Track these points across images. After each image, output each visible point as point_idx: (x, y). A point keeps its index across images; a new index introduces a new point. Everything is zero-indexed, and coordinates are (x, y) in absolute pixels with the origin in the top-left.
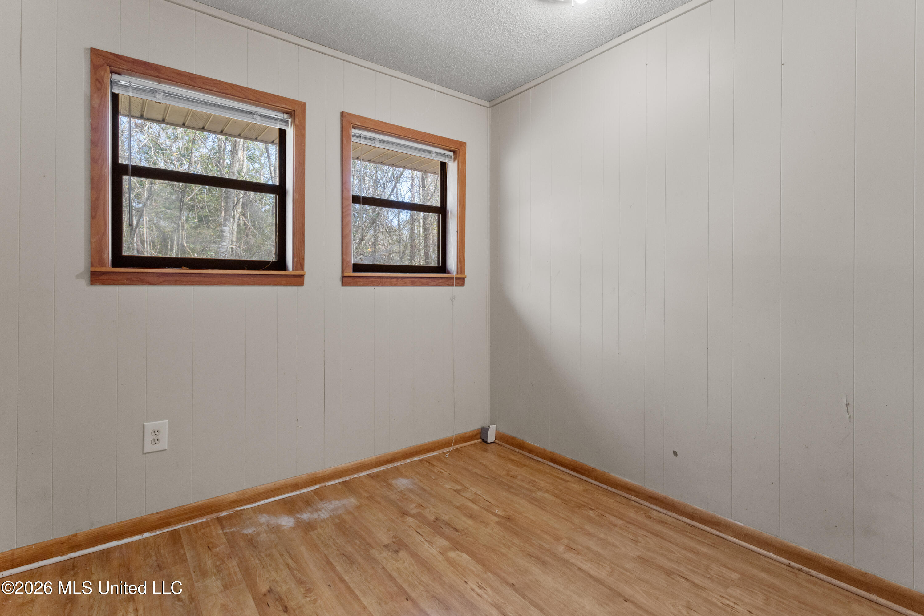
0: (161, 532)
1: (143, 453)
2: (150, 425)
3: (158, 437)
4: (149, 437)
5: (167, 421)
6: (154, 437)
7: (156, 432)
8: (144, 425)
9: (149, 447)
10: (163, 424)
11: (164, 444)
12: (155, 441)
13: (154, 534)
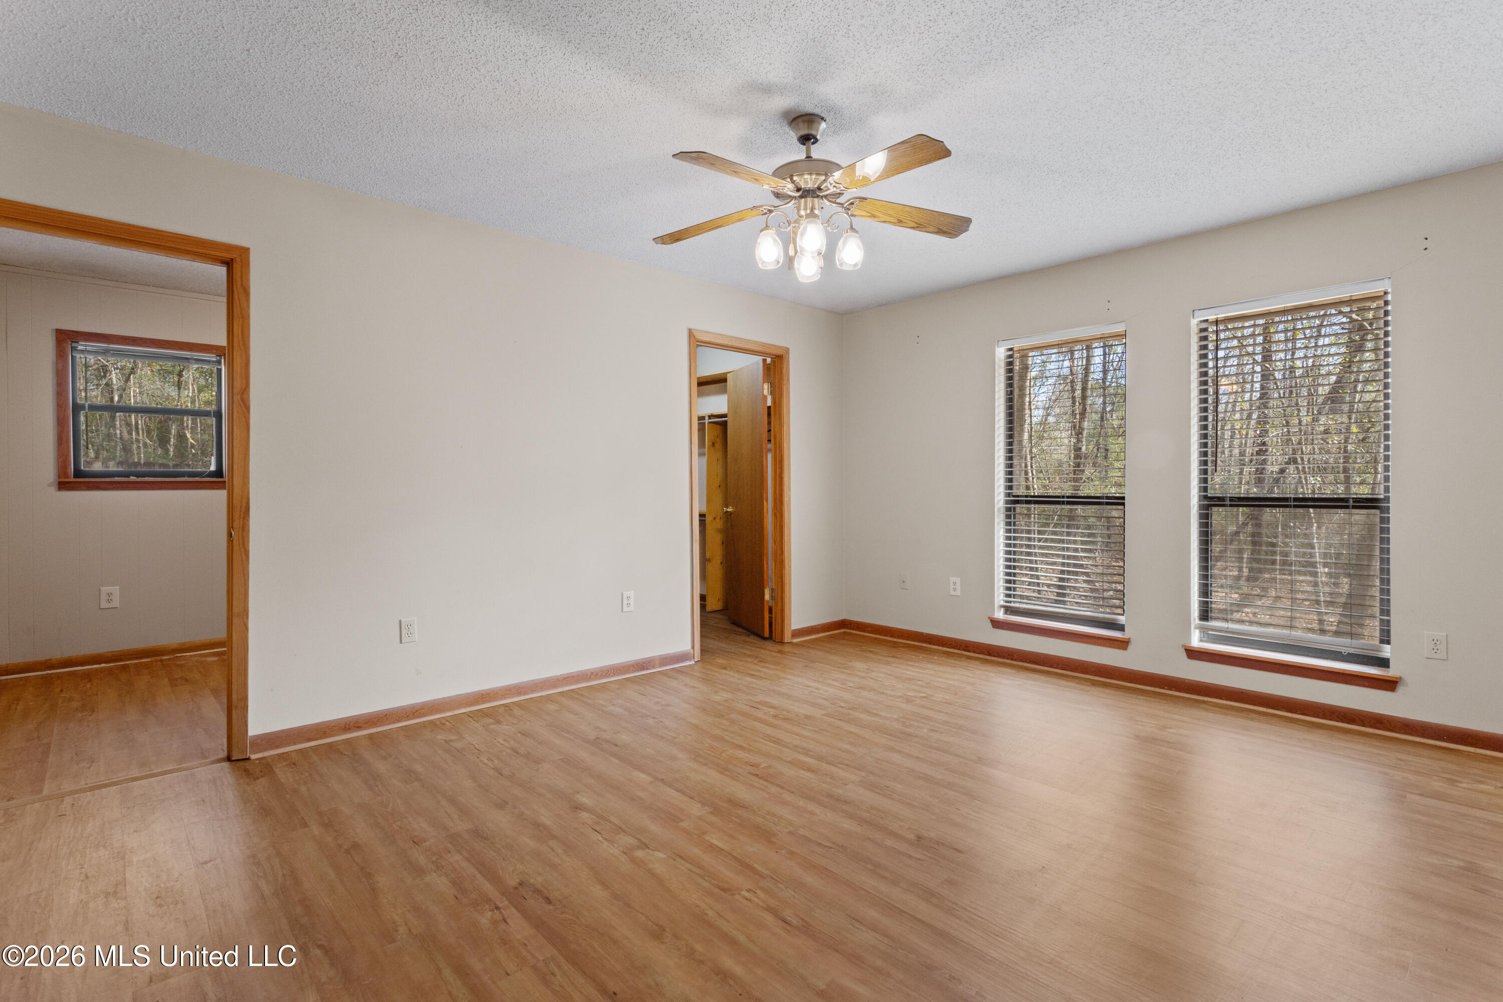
0: (114, 664)
1: (100, 609)
2: (105, 590)
3: (111, 598)
4: (104, 598)
5: (118, 587)
6: (108, 598)
7: (109, 594)
8: (100, 589)
9: (104, 604)
10: (115, 590)
11: (116, 603)
12: (109, 601)
13: (109, 665)
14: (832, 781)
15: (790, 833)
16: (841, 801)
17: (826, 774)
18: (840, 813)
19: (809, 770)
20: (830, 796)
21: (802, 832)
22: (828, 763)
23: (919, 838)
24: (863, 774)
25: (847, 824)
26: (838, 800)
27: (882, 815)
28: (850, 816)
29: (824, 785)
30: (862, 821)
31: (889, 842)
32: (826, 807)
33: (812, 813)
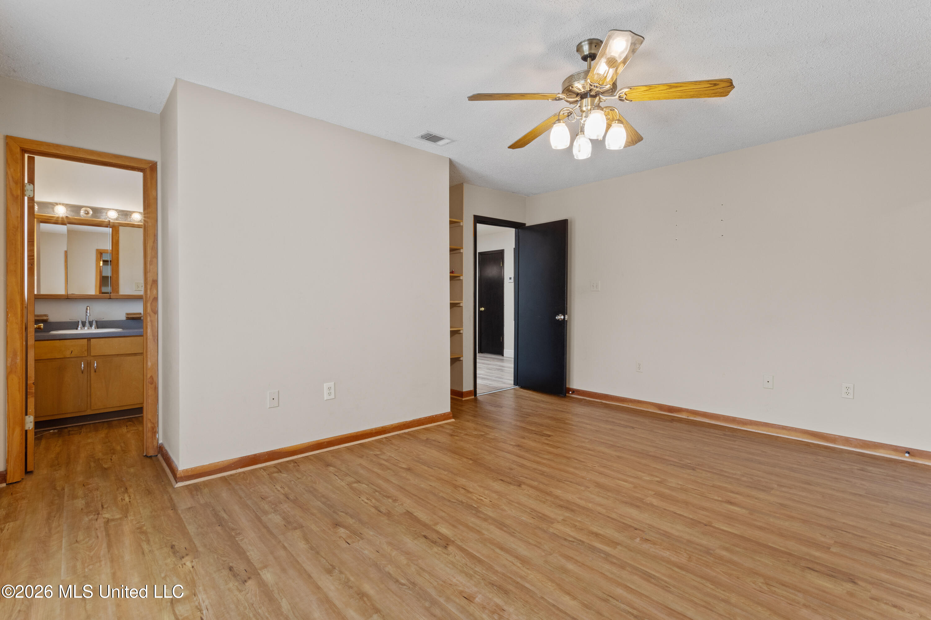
14: (575, 523)
15: (589, 488)
16: (564, 507)
17: (581, 529)
18: (564, 499)
19: (597, 535)
20: (572, 511)
21: (583, 488)
22: (583, 542)
23: (520, 486)
24: (551, 530)
25: (558, 492)
26: (567, 508)
27: (539, 498)
28: (557, 497)
29: (579, 519)
30: (550, 494)
31: (535, 484)
32: (574, 503)
33: (580, 498)
